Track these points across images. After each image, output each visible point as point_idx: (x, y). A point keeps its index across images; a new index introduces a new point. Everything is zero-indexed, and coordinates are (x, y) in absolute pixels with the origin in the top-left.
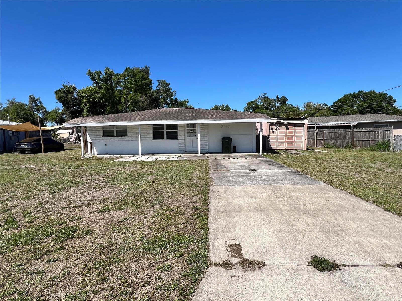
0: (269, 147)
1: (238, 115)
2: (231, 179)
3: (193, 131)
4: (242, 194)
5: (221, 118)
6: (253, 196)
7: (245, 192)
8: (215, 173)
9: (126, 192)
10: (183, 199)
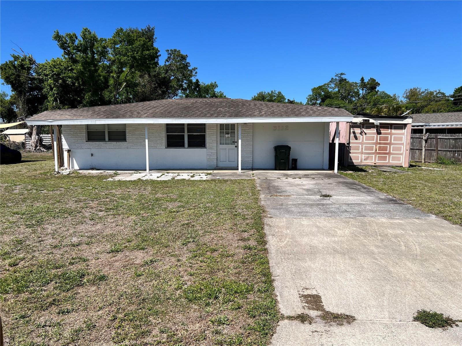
0: (349, 161)
1: (301, 110)
2: (294, 209)
3: (229, 135)
4: (314, 230)
5: (275, 115)
6: (330, 233)
7: (317, 227)
8: (268, 199)
9: (140, 225)
10: (227, 236)
